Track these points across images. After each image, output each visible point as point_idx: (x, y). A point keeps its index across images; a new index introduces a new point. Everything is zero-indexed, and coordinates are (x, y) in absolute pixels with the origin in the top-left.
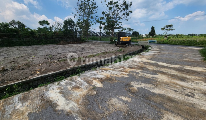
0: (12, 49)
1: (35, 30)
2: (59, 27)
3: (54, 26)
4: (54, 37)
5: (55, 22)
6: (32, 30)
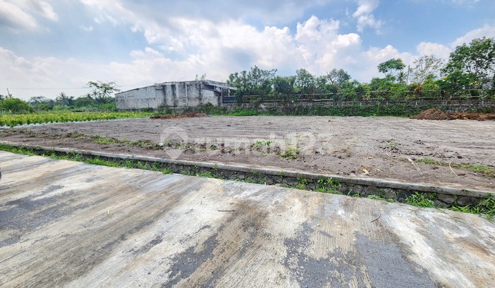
3: (414, 71)
4: (408, 97)
6: (362, 84)
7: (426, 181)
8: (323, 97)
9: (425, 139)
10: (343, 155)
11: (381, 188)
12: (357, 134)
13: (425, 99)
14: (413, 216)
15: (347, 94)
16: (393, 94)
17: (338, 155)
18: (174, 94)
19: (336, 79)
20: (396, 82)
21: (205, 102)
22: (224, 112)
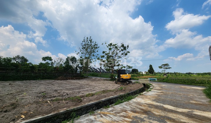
0: (4, 84)
1: (36, 65)
2: (61, 62)
3: (56, 62)
4: (54, 72)
5: (57, 58)
6: (34, 65)
7: (54, 111)
9: (58, 89)
10: (9, 108)
12: (27, 90)
13: (59, 73)
16: (48, 70)
19: (19, 61)
20: (50, 65)
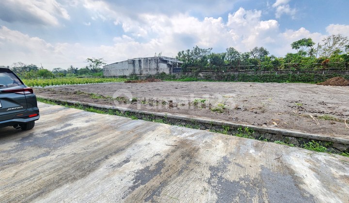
7: (323, 133)
8: (246, 68)
9: (328, 101)
10: (258, 111)
11: (286, 136)
12: (272, 96)
13: (331, 69)
14: (309, 157)
15: (266, 65)
16: (303, 66)
17: (255, 111)
18: (140, 66)
19: (257, 55)
20: (307, 56)
21: (161, 72)
22: (174, 78)
